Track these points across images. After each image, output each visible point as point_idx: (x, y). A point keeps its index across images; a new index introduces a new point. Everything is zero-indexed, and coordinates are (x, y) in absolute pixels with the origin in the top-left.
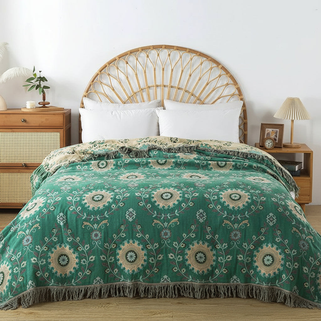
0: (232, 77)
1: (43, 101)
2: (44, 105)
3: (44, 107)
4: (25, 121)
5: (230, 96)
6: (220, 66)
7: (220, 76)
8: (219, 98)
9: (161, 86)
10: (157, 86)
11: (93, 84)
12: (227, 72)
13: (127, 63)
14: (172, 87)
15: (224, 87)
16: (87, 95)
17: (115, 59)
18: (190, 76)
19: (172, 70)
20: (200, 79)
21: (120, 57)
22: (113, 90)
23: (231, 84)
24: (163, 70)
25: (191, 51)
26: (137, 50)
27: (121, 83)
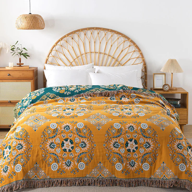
0: (137, 47)
1: (19, 63)
2: (20, 65)
5: (136, 59)
6: (130, 40)
7: (130, 46)
8: (129, 60)
9: (93, 52)
10: (91, 52)
11: (52, 52)
12: (134, 44)
13: (73, 39)
14: (100, 53)
15: (133, 52)
16: (48, 58)
17: (65, 37)
18: (112, 46)
19: (100, 43)
20: (117, 48)
21: (68, 35)
22: (64, 55)
23: (136, 51)
24: (95, 43)
25: (112, 31)
26: (79, 30)
27: (69, 51)
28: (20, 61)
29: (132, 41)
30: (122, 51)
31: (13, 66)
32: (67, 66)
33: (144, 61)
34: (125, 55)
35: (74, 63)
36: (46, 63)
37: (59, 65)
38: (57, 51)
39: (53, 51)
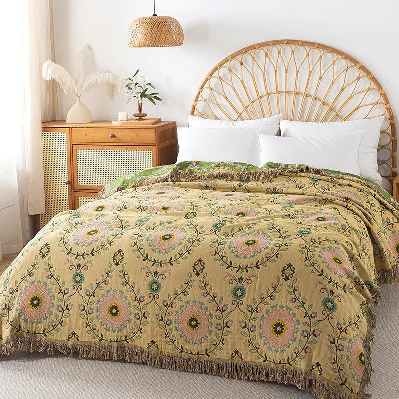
0: (374, 79)
1: (139, 112)
2: (140, 117)
3: (140, 119)
4: (113, 136)
5: (372, 106)
6: (358, 66)
7: (358, 79)
8: (357, 108)
9: (283, 92)
10: (279, 92)
11: (202, 91)
12: (368, 73)
13: (242, 64)
14: (297, 93)
15: (364, 93)
16: (196, 104)
17: (227, 60)
18: (320, 78)
19: (297, 72)
20: (333, 83)
21: (233, 56)
22: (226, 98)
23: (372, 89)
24: (286, 72)
25: (320, 46)
26: (253, 47)
27: (235, 90)
28: (140, 110)
29: (363, 68)
30: (342, 90)
31: (125, 119)
32: (231, 119)
33: (389, 110)
34: (350, 98)
35: (245, 115)
36: (192, 114)
37: (217, 118)
38: (211, 89)
39: (204, 90)
